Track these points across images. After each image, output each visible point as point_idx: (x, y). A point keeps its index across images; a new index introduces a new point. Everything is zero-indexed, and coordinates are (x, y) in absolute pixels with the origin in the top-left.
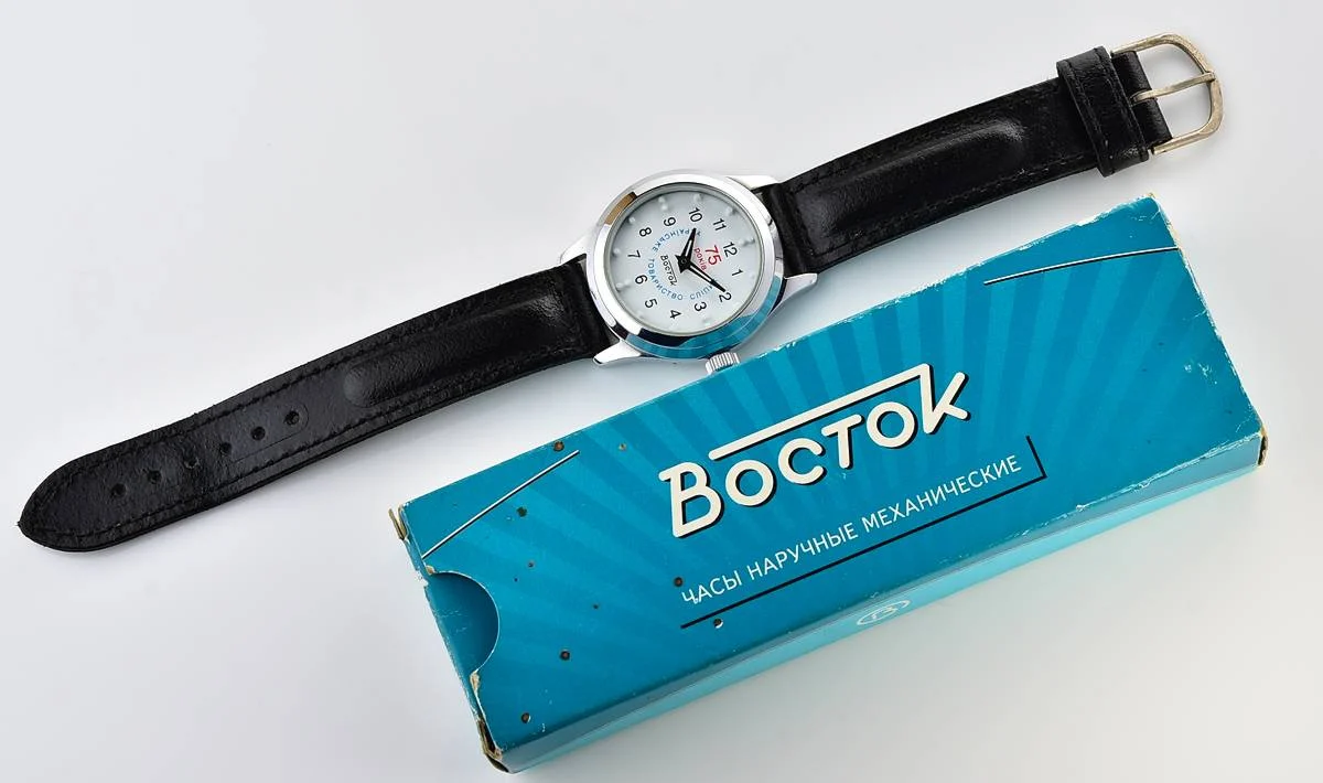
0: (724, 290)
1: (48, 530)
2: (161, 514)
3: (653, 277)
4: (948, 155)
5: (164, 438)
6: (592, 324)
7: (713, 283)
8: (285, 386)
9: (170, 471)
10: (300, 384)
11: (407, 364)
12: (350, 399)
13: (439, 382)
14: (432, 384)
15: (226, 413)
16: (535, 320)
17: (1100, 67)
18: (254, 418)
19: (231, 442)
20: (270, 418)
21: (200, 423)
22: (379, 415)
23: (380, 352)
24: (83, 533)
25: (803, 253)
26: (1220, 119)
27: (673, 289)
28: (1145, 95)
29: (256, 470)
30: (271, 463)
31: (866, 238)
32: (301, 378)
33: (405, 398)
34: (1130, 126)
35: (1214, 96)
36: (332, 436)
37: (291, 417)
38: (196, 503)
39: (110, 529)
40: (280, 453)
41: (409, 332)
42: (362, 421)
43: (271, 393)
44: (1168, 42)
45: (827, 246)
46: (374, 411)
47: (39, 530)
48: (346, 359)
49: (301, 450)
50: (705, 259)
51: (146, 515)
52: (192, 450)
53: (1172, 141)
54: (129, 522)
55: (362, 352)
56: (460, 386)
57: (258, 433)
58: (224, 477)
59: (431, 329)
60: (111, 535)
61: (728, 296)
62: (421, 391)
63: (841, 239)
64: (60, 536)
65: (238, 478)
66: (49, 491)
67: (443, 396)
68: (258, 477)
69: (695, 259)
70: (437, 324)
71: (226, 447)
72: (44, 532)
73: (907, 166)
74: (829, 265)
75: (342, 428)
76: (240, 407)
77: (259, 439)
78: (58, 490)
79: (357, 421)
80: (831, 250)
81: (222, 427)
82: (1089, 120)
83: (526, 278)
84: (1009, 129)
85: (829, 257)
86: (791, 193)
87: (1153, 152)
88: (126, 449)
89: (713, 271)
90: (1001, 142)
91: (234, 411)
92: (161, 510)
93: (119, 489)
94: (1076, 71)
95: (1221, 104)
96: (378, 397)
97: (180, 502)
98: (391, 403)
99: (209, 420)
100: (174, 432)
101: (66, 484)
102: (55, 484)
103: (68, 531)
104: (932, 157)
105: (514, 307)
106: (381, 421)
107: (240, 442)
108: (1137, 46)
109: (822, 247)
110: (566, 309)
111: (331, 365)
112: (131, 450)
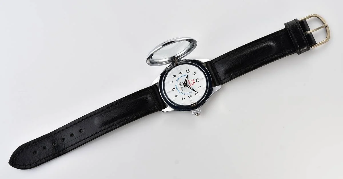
0: (196, 92)
1: (17, 164)
2: (47, 158)
3: (177, 89)
4: (256, 51)
5: (47, 137)
6: (161, 102)
7: (193, 90)
8: (79, 122)
9: (49, 146)
10: (82, 121)
11: (112, 115)
12: (96, 125)
13: (120, 120)
14: (118, 120)
15: (63, 130)
16: (145, 101)
17: (296, 25)
18: (71, 131)
19: (65, 138)
20: (75, 131)
21: (56, 133)
22: (104, 129)
23: (104, 112)
24: (26, 165)
25: (217, 80)
26: (330, 37)
27: (183, 92)
28: (309, 32)
29: (72, 145)
30: (76, 143)
31: (234, 75)
32: (83, 120)
33: (111, 124)
34: (305, 41)
35: (327, 31)
36: (92, 136)
37: (80, 131)
38: (56, 155)
39: (33, 163)
40: (78, 141)
41: (111, 106)
42: (100, 131)
43: (75, 124)
44: (314, 16)
45: (224, 78)
46: (103, 128)
47: (14, 164)
48: (95, 114)
49: (84, 140)
50: (191, 83)
51: (43, 159)
52: (54, 140)
53: (317, 44)
54: (38, 161)
55: (99, 112)
56: (126, 121)
57: (72, 135)
58: (63, 148)
59: (117, 105)
60: (34, 165)
61: (197, 93)
62: (115, 123)
63: (228, 76)
64: (20, 166)
65: (67, 148)
66: (17, 153)
67: (121, 123)
68: (73, 147)
69: (188, 83)
70: (119, 104)
71: (63, 139)
72: (16, 164)
73: (245, 55)
74: (225, 83)
75: (94, 133)
76: (67, 128)
77: (72, 137)
78: (19, 153)
79: (98, 131)
80: (225, 79)
81: (62, 134)
82: (294, 40)
83: (142, 90)
84: (272, 43)
85: (224, 81)
86: (213, 63)
87: (312, 47)
88: (37, 140)
89: (193, 87)
90: (270, 47)
91: (65, 129)
92: (47, 157)
93: (35, 152)
94: (290, 26)
95: (329, 33)
96: (104, 125)
97: (52, 155)
98: (107, 126)
99: (59, 132)
100: (49, 136)
101: (21, 151)
102: (18, 152)
103: (22, 164)
104: (251, 52)
105: (139, 98)
106: (105, 131)
107: (67, 138)
108: (306, 18)
109: (222, 78)
110: (154, 98)
111: (90, 116)
112: (38, 141)
